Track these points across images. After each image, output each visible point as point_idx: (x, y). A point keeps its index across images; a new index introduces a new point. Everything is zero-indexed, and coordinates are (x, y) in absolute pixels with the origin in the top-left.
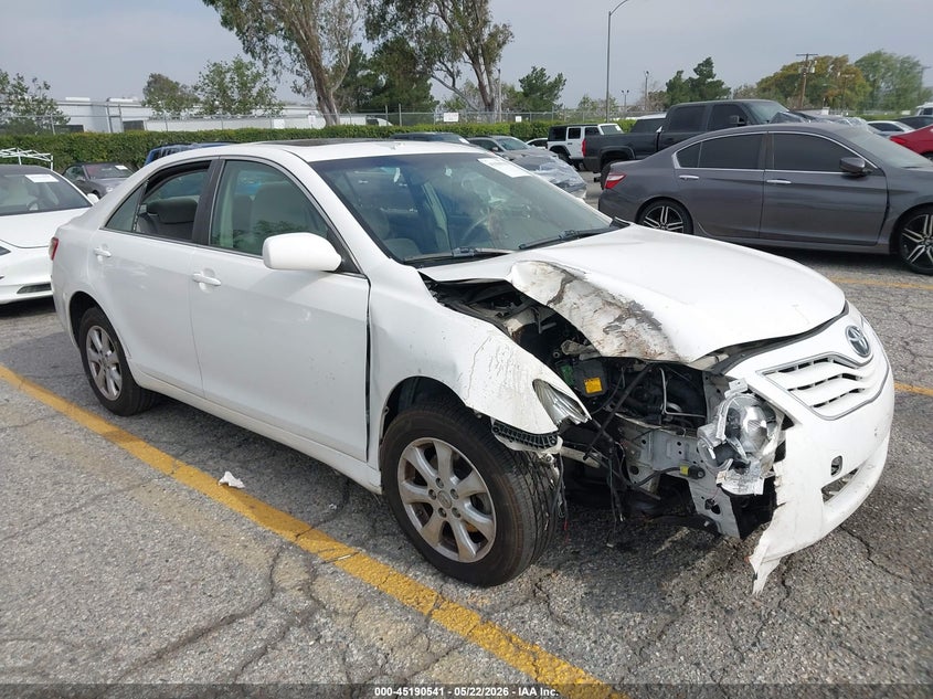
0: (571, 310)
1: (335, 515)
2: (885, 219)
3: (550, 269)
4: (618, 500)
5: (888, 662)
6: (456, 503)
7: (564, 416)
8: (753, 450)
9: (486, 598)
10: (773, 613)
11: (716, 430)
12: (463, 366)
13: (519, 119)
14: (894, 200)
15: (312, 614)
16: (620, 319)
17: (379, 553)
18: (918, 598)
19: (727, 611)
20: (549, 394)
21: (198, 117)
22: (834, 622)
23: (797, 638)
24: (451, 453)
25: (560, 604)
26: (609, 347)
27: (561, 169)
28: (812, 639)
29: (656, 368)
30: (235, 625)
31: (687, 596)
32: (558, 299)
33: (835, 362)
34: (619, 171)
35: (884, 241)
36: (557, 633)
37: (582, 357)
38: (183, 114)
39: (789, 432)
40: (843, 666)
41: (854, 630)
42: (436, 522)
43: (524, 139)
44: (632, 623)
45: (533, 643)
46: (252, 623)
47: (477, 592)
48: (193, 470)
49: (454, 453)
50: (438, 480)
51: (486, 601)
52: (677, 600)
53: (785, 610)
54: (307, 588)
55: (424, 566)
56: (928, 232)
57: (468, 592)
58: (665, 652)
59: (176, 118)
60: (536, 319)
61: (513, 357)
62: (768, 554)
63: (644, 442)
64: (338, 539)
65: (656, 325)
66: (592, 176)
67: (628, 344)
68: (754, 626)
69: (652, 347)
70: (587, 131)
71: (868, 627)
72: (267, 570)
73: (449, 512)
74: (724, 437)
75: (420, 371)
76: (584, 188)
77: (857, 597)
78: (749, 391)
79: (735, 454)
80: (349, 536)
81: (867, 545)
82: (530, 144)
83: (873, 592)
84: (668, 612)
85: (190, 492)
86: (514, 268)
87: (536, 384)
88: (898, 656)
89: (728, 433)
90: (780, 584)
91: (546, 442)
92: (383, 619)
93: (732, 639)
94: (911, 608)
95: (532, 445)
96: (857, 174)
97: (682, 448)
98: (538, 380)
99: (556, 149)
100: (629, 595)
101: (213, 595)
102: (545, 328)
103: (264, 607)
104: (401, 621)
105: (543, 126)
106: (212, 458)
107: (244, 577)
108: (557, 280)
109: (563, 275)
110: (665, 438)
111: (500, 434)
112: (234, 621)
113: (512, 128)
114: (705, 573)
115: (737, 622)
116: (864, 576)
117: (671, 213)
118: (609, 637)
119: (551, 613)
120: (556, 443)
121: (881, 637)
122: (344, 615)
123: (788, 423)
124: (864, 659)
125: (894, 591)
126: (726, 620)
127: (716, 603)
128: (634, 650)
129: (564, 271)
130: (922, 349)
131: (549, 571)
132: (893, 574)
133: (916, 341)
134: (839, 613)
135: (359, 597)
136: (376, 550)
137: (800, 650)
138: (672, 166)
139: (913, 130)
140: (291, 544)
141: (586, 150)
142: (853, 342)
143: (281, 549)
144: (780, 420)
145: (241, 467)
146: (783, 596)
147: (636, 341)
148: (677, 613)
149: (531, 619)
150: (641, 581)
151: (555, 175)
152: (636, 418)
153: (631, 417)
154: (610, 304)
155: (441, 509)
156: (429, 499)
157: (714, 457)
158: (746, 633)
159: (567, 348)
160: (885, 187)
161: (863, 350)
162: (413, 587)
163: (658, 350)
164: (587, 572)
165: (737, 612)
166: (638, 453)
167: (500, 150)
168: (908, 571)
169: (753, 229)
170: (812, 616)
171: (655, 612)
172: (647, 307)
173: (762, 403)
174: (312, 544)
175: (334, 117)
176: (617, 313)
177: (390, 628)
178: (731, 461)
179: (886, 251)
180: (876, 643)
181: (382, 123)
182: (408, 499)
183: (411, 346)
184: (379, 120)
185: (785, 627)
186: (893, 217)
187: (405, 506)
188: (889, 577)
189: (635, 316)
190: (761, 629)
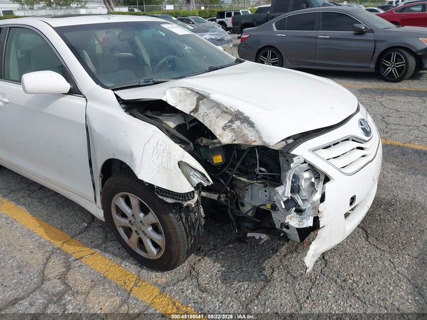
0: (203, 117)
1: (86, 229)
2: (373, 55)
3: (189, 92)
4: (234, 221)
5: (378, 305)
6: (143, 228)
7: (197, 182)
8: (307, 198)
9: (162, 278)
10: (318, 277)
11: (285, 190)
12: (137, 154)
13: (203, 8)
14: (378, 45)
15: (63, 294)
16: (231, 121)
17: (107, 252)
18: (393, 263)
19: (294, 278)
20: (188, 169)
21: (43, 8)
22: (350, 281)
23: (330, 292)
24: (138, 201)
25: (204, 278)
26: (226, 138)
27: (220, 32)
28: (338, 292)
29: (253, 149)
30: (16, 305)
31: (273, 270)
32: (196, 110)
33: (353, 140)
34: (248, 33)
35: (373, 66)
36: (201, 298)
37: (210, 147)
38: (35, 6)
39: (327, 184)
40: (355, 309)
41: (360, 285)
42: (134, 237)
43: (205, 18)
44: (243, 289)
45: (187, 306)
46: (27, 303)
47: (159, 274)
48: (12, 204)
49: (140, 201)
50: (133, 215)
51: (163, 280)
52: (267, 272)
53: (324, 275)
54: (63, 278)
55: (131, 259)
56: (393, 61)
57: (153, 274)
58: (260, 306)
59: (32, 9)
60: (185, 120)
61: (167, 147)
62: (315, 253)
63: (247, 190)
64: (85, 245)
65: (251, 125)
66: (236, 36)
67: (236, 136)
68: (308, 286)
69: (250, 137)
70: (235, 14)
71: (367, 283)
72: (41, 267)
73: (140, 232)
74: (290, 195)
75: (114, 155)
76: (232, 42)
77: (361, 264)
78: (305, 162)
79: (296, 204)
80: (91, 242)
81: (366, 232)
82: (208, 20)
83: (370, 261)
84: (262, 280)
85: (7, 219)
86: (168, 92)
87: (180, 164)
88: (383, 300)
89: (292, 191)
90: (322, 258)
91: (188, 197)
92: (103, 295)
93: (296, 295)
94: (389, 269)
95: (179, 200)
96: (360, 32)
97: (267, 194)
98: (181, 161)
99: (221, 23)
100: (242, 271)
101: (8, 285)
102: (191, 125)
103: (36, 292)
104: (114, 296)
105: (214, 11)
106: (23, 197)
107: (28, 272)
108: (194, 98)
109: (197, 96)
110: (258, 188)
111: (160, 194)
112: (16, 302)
113: (200, 12)
114: (283, 254)
115: (299, 284)
116: (365, 251)
117: (272, 53)
118: (229, 298)
119: (199, 285)
120: (193, 198)
121: (374, 289)
122: (82, 294)
123: (327, 179)
124: (366, 304)
125: (381, 259)
126: (293, 282)
127: (288, 273)
128: (243, 306)
129: (198, 93)
130: (390, 120)
131: (200, 258)
132: (380, 249)
133: (388, 116)
134: (352, 275)
135: (92, 281)
136: (105, 250)
137: (331, 299)
138: (272, 29)
139: (384, 12)
140: (58, 249)
141: (233, 23)
142: (362, 129)
143: (52, 253)
144: (322, 178)
145: (39, 202)
146: (323, 265)
147: (241, 134)
148: (268, 281)
149: (187, 290)
150: (249, 261)
151: (217, 35)
152: (242, 176)
153: (239, 176)
154: (225, 112)
155: (136, 231)
156: (130, 225)
157: (284, 207)
158: (303, 291)
159: (202, 141)
160: (374, 39)
161: (367, 133)
162: (123, 273)
163: (253, 139)
164: (220, 257)
165: (299, 278)
166: (244, 196)
167: (193, 23)
168: (387, 247)
169: (311, 61)
170: (338, 277)
171: (256, 281)
172: (247, 113)
173: (312, 169)
174: (69, 249)
175: (112, 8)
176: (230, 118)
177: (107, 301)
178: (294, 209)
179: (373, 71)
180: (372, 293)
181: (136, 10)
182: (119, 225)
183: (109, 140)
184: (134, 9)
185: (324, 286)
186: (377, 54)
187: (118, 228)
188: (378, 251)
189: (240, 119)
190: (311, 289)
